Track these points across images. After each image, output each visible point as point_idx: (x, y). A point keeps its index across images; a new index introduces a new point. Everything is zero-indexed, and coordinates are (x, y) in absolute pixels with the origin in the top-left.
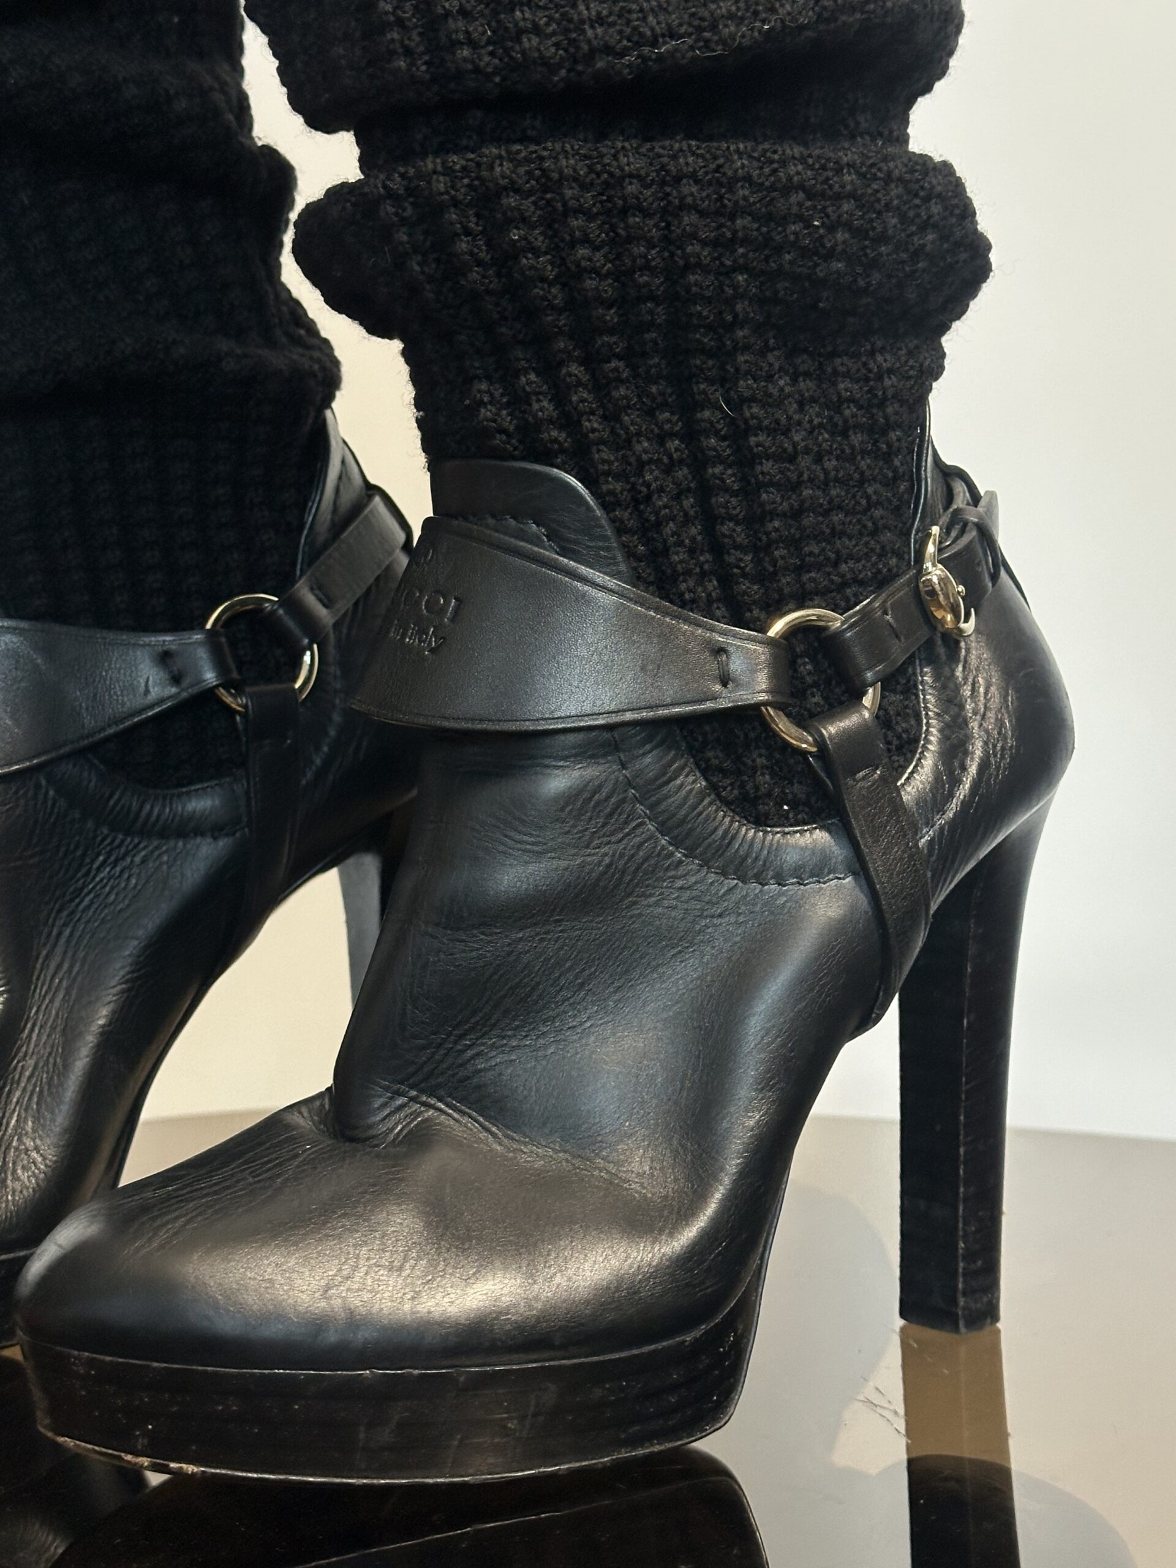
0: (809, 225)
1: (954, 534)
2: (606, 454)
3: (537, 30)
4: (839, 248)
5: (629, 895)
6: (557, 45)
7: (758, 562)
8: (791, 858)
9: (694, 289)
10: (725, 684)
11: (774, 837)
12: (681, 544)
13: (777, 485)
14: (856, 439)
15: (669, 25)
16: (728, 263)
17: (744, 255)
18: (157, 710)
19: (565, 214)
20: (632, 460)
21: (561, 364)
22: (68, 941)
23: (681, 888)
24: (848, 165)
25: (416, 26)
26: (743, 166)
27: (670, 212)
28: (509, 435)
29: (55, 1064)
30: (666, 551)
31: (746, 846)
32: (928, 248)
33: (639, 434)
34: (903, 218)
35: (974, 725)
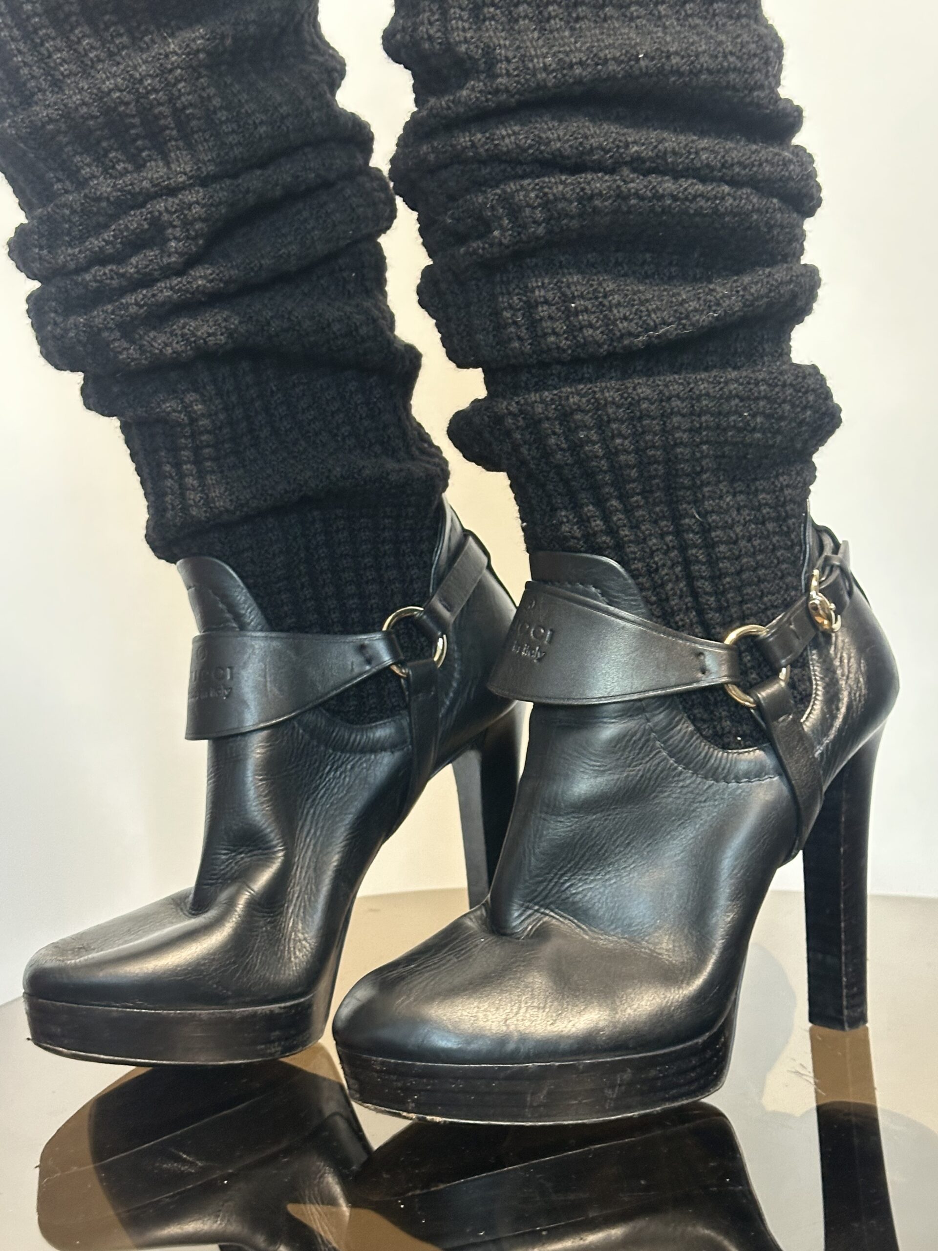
0: (741, 415)
1: (827, 572)
2: (633, 548)
3: (591, 325)
4: (759, 426)
5: (654, 792)
6: (602, 333)
7: (718, 601)
8: (743, 767)
9: (680, 456)
10: (704, 673)
11: (733, 755)
12: (675, 594)
13: (728, 558)
14: (770, 526)
15: (663, 318)
16: (698, 440)
17: (707, 435)
18: (359, 679)
19: (609, 422)
20: (647, 550)
21: (607, 500)
22: (313, 817)
23: (682, 787)
24: (762, 380)
25: (524, 325)
26: (705, 388)
27: (665, 416)
28: (579, 540)
29: (311, 889)
30: (667, 600)
31: (718, 762)
32: (807, 420)
33: (651, 535)
34: (793, 406)
35: (842, 683)
